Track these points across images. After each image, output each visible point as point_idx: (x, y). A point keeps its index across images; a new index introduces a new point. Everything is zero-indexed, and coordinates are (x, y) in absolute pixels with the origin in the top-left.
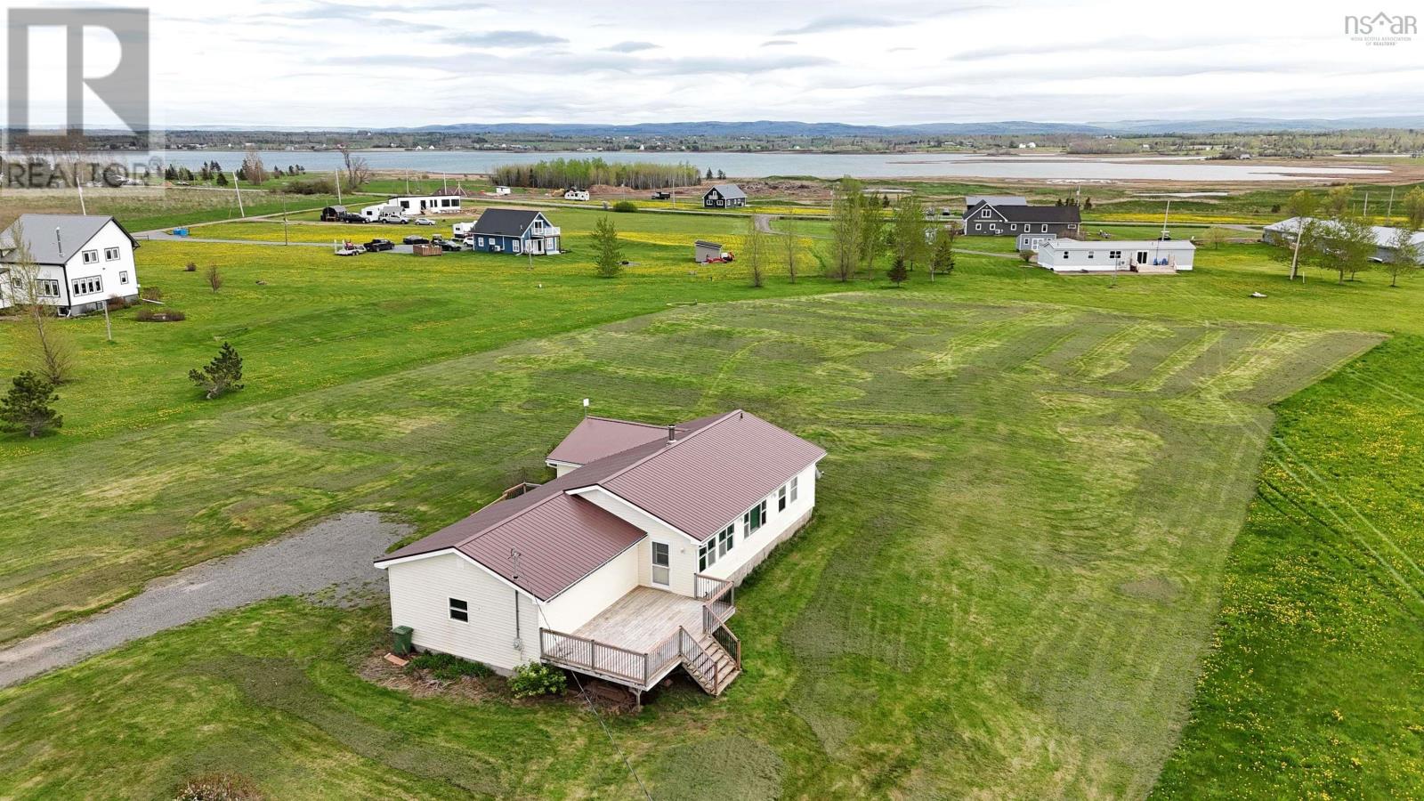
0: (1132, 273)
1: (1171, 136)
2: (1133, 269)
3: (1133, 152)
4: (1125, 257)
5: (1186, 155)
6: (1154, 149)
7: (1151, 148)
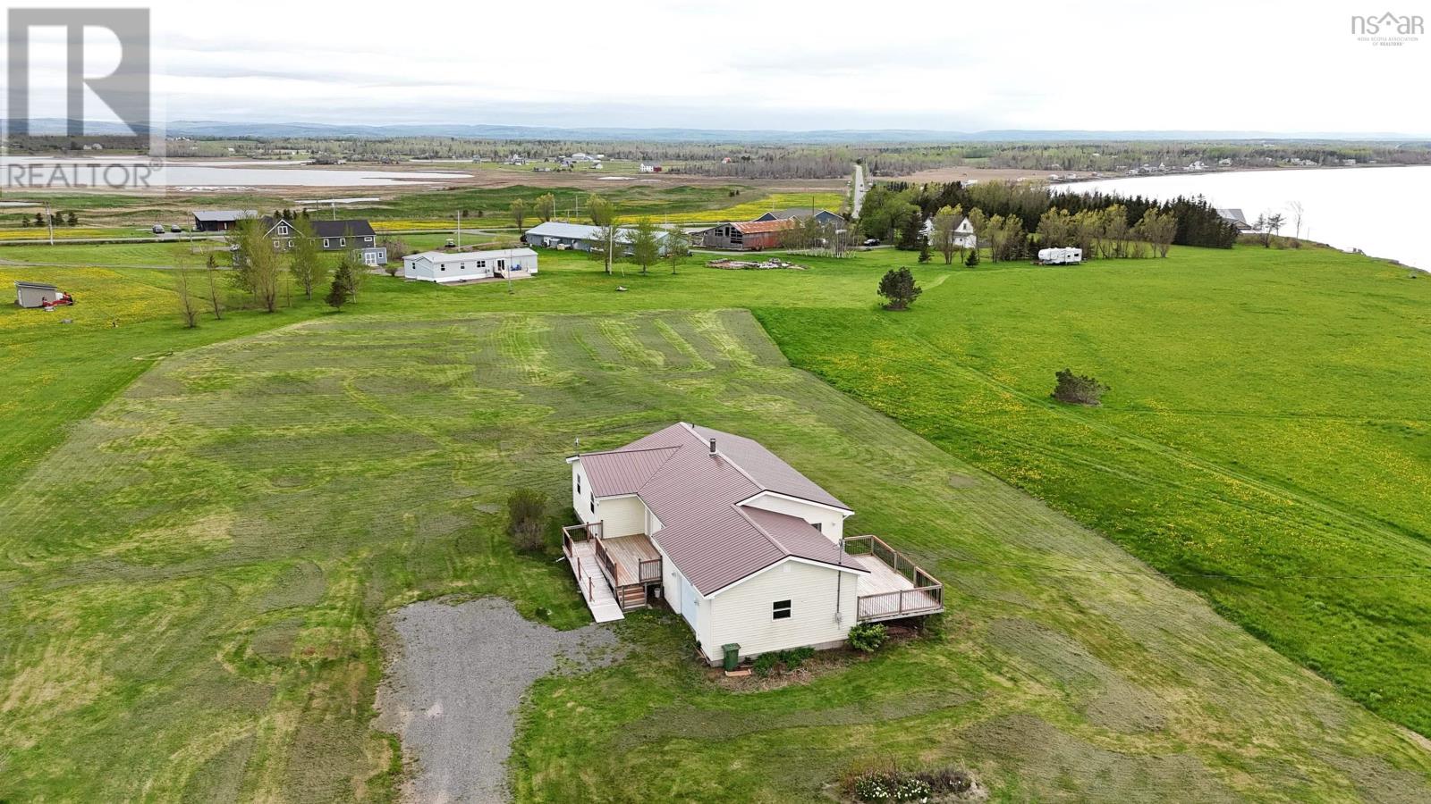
0: (497, 280)
1: (247, 139)
2: (497, 275)
3: (222, 156)
4: (488, 266)
5: (280, 159)
6: (240, 153)
7: (237, 151)
